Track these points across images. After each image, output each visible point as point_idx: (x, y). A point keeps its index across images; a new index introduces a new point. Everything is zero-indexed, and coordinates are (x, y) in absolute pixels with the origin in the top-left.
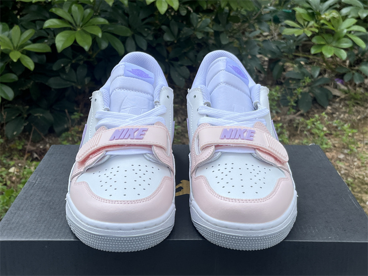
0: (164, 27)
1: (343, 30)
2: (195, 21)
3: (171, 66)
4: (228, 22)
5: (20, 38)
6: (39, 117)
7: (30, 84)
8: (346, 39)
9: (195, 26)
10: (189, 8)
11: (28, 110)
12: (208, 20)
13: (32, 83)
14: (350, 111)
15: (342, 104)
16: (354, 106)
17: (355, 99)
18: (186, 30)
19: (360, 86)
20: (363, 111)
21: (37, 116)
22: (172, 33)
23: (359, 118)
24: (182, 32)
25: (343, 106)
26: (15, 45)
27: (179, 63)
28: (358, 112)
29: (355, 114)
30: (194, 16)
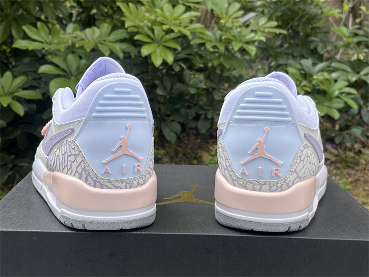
0: (157, 82)
1: (335, 91)
2: (188, 77)
3: (162, 121)
4: (220, 81)
5: (11, 85)
6: (25, 167)
7: (17, 134)
8: (338, 100)
9: (188, 81)
10: (183, 65)
11: (14, 160)
12: (201, 77)
13: (19, 132)
14: (341, 173)
15: (333, 166)
16: (344, 168)
17: (346, 162)
18: (178, 86)
19: (350, 150)
20: (354, 174)
21: (22, 167)
22: (164, 88)
23: (350, 180)
24: (175, 88)
25: (333, 169)
26: (6, 91)
27: (171, 118)
28: (349, 175)
29: (347, 176)
30: (187, 72)
